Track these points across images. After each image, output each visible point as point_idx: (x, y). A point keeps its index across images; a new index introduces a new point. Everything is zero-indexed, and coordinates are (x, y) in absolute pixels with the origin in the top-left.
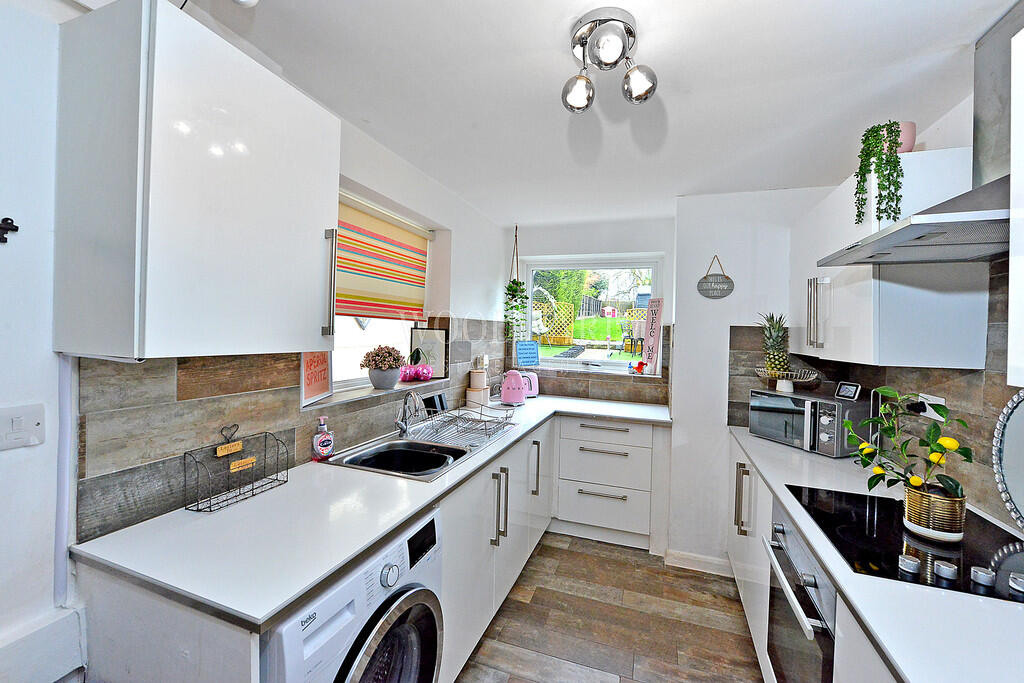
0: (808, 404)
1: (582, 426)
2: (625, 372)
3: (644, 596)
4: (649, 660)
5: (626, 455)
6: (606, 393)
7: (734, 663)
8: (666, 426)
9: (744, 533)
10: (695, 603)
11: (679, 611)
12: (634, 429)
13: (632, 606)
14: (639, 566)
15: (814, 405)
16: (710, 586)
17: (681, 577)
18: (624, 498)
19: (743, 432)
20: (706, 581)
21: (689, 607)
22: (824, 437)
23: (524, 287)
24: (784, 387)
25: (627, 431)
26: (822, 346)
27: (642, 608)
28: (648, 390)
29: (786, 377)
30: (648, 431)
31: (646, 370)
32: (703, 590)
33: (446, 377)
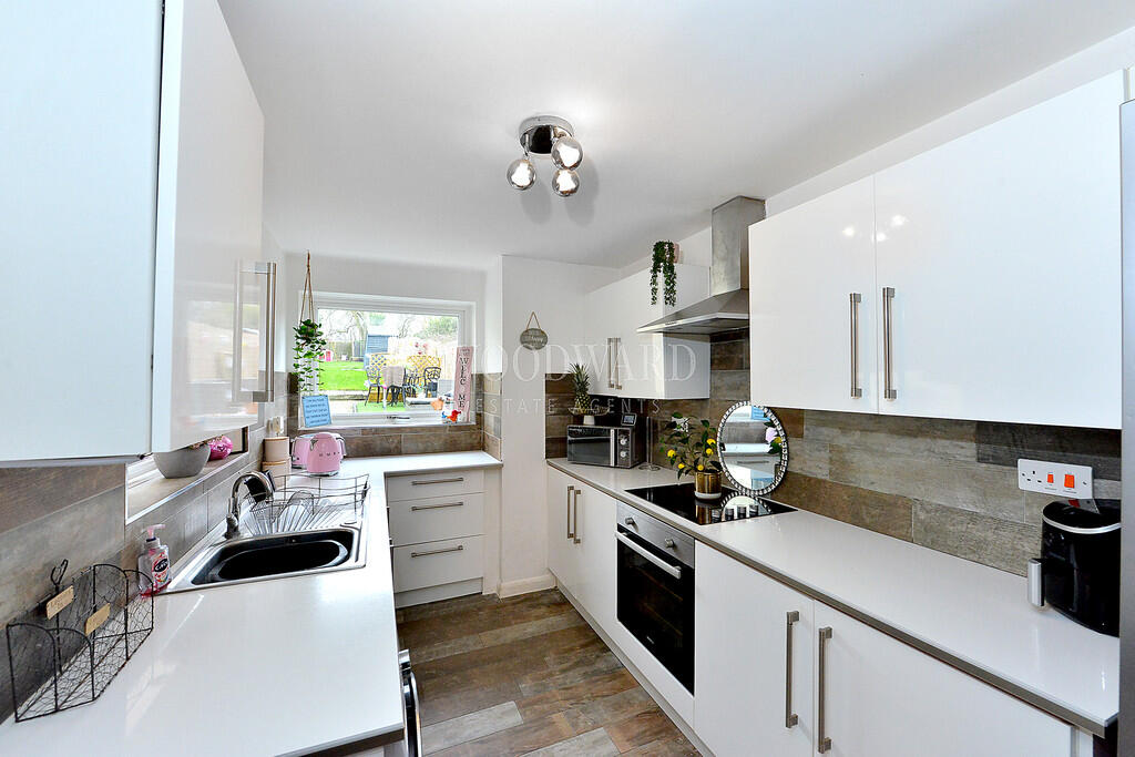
0: (612, 431)
1: (414, 484)
2: (439, 421)
3: (498, 631)
4: (528, 677)
5: (461, 504)
6: (421, 446)
7: (582, 646)
8: (498, 468)
9: (578, 541)
10: (538, 618)
11: (529, 630)
12: (467, 477)
13: (494, 643)
14: (480, 609)
15: (616, 431)
16: (541, 601)
17: (518, 603)
18: (460, 548)
19: (562, 463)
20: (537, 599)
21: (535, 622)
22: (623, 454)
23: (319, 330)
24: (589, 421)
25: (461, 480)
26: (621, 387)
27: (502, 641)
28: (463, 437)
29: (590, 413)
30: (480, 475)
31: (460, 418)
32: (538, 606)
33: (245, 450)
